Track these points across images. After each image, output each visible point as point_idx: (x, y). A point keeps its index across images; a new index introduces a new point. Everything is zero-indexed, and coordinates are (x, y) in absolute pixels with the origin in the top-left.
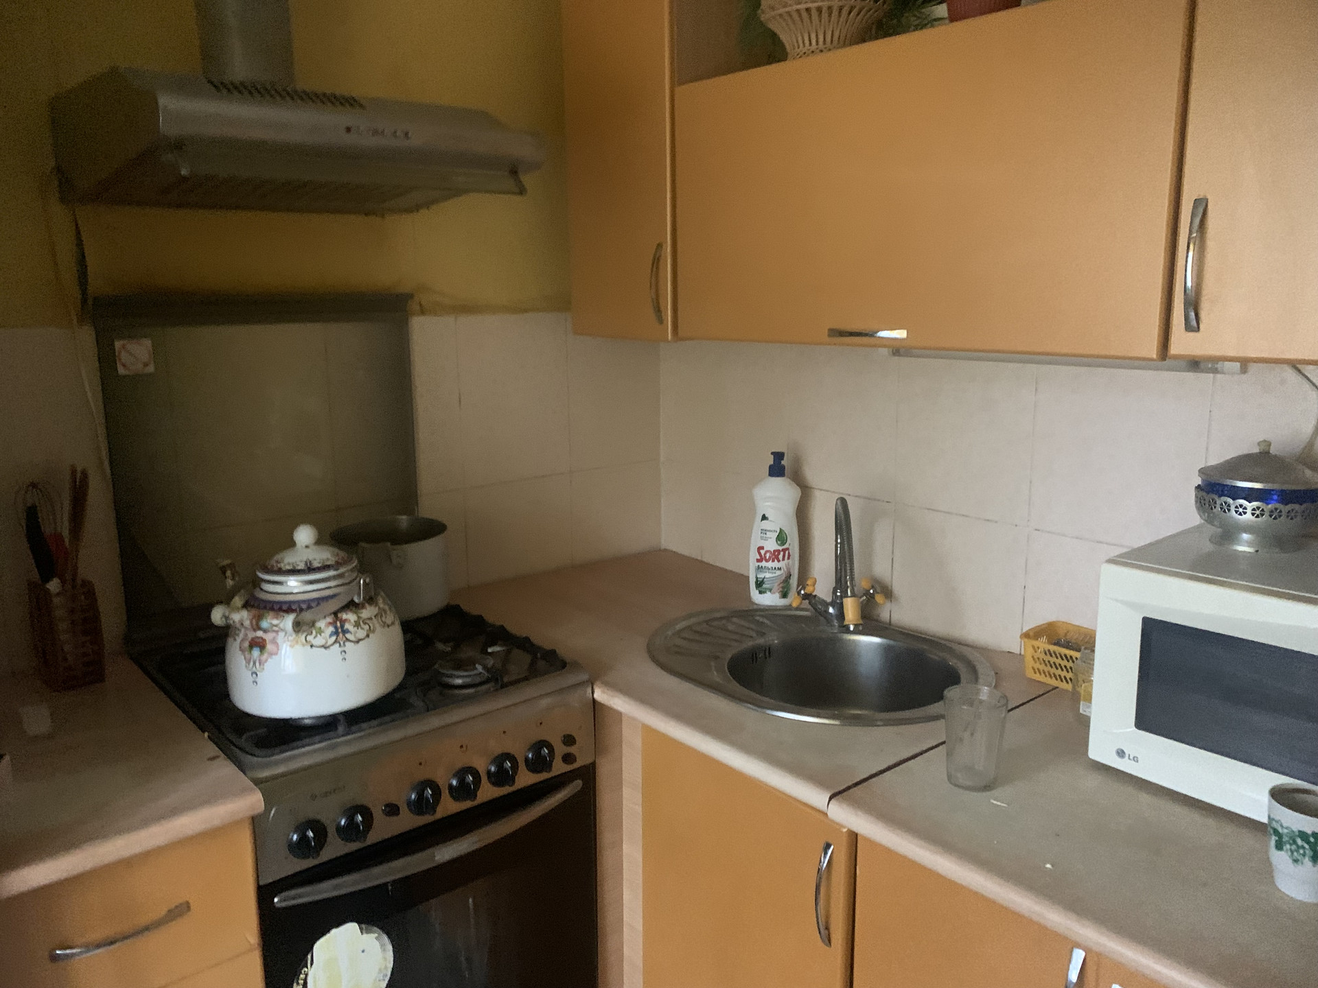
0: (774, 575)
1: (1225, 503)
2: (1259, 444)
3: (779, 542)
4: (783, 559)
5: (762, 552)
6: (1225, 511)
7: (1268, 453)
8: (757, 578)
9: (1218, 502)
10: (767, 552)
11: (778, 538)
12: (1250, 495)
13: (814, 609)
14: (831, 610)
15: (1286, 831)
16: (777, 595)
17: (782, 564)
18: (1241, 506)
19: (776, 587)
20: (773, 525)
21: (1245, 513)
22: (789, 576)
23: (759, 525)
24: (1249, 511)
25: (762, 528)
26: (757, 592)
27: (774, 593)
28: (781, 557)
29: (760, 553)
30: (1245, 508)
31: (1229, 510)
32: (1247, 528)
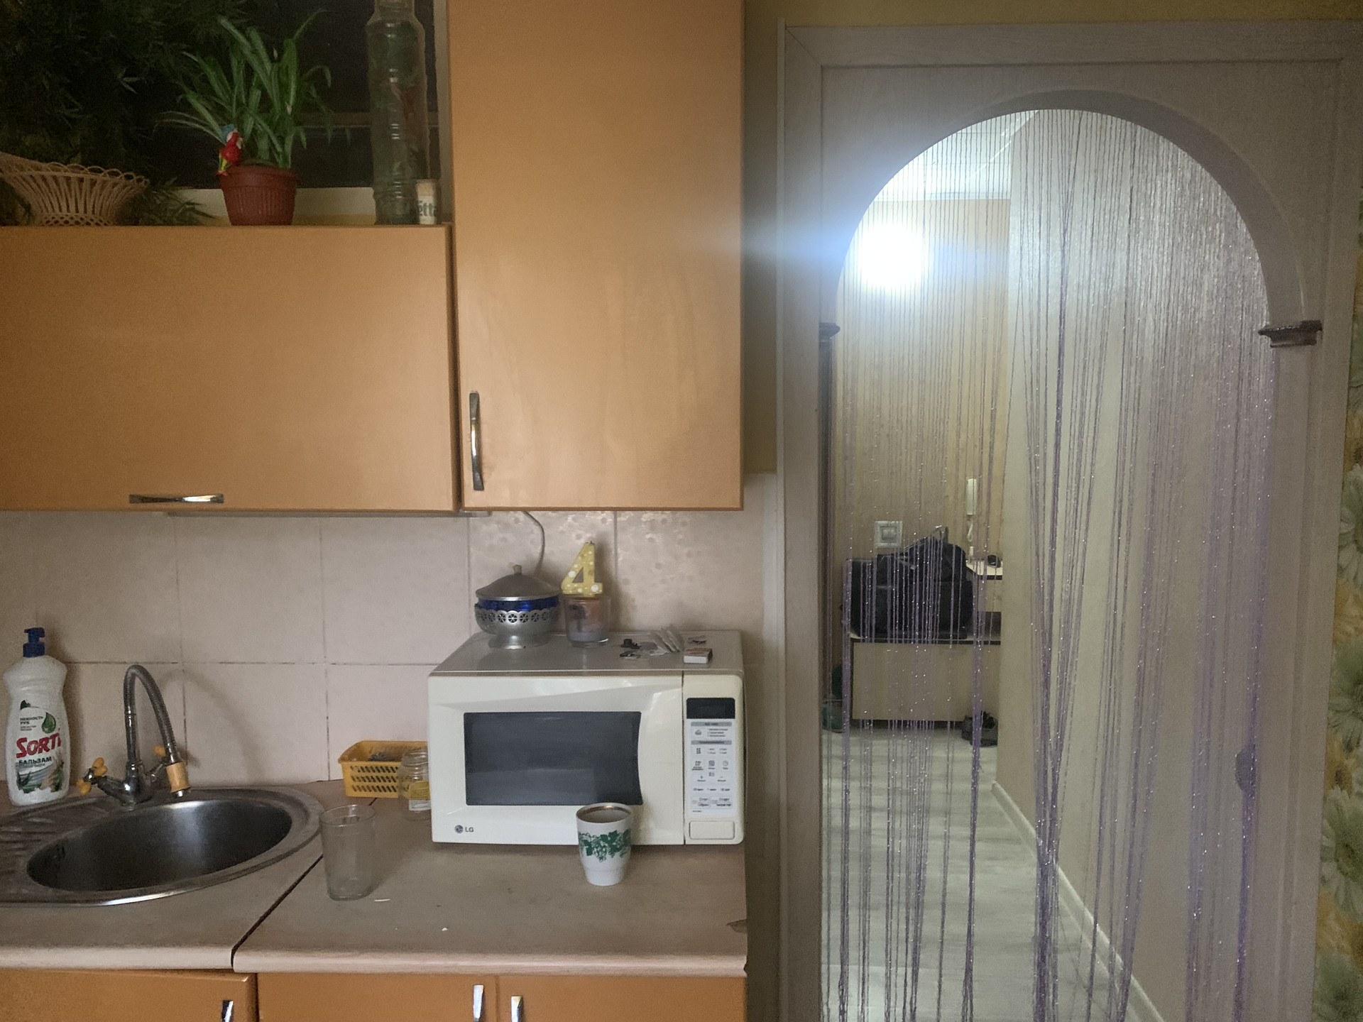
0: (43, 767)
1: (502, 615)
2: (514, 567)
3: (46, 729)
4: (53, 746)
5: (25, 745)
6: (502, 621)
7: (520, 574)
8: (19, 776)
9: (496, 615)
10: (31, 743)
11: (44, 725)
12: (517, 606)
13: (106, 792)
14: (127, 788)
15: (593, 839)
16: (49, 790)
17: (52, 753)
18: (513, 615)
19: (46, 780)
20: (37, 712)
21: (516, 620)
22: (61, 764)
23: (16, 714)
24: (518, 618)
25: (22, 717)
26: (22, 791)
27: (44, 788)
28: (49, 745)
29: (22, 748)
30: (516, 617)
31: (505, 620)
32: (515, 632)
